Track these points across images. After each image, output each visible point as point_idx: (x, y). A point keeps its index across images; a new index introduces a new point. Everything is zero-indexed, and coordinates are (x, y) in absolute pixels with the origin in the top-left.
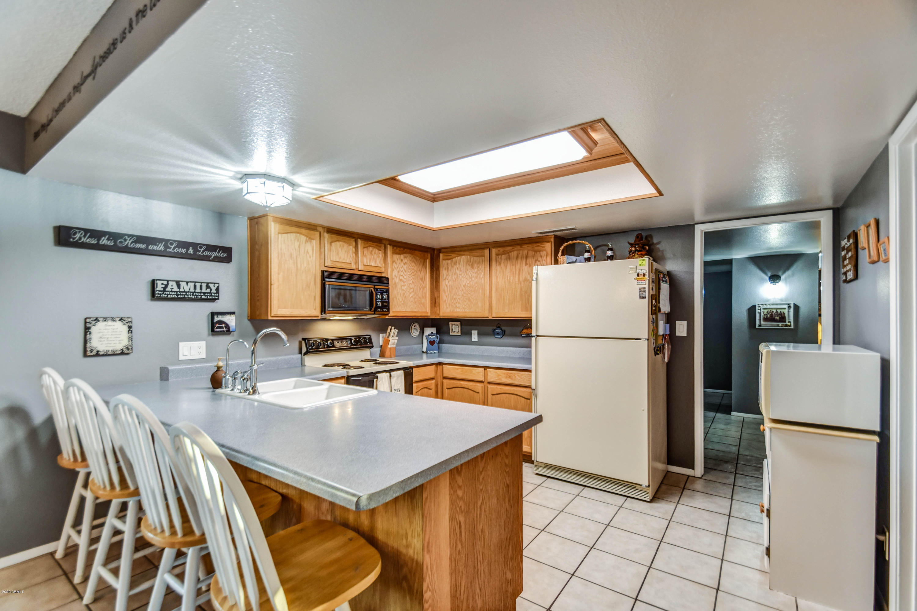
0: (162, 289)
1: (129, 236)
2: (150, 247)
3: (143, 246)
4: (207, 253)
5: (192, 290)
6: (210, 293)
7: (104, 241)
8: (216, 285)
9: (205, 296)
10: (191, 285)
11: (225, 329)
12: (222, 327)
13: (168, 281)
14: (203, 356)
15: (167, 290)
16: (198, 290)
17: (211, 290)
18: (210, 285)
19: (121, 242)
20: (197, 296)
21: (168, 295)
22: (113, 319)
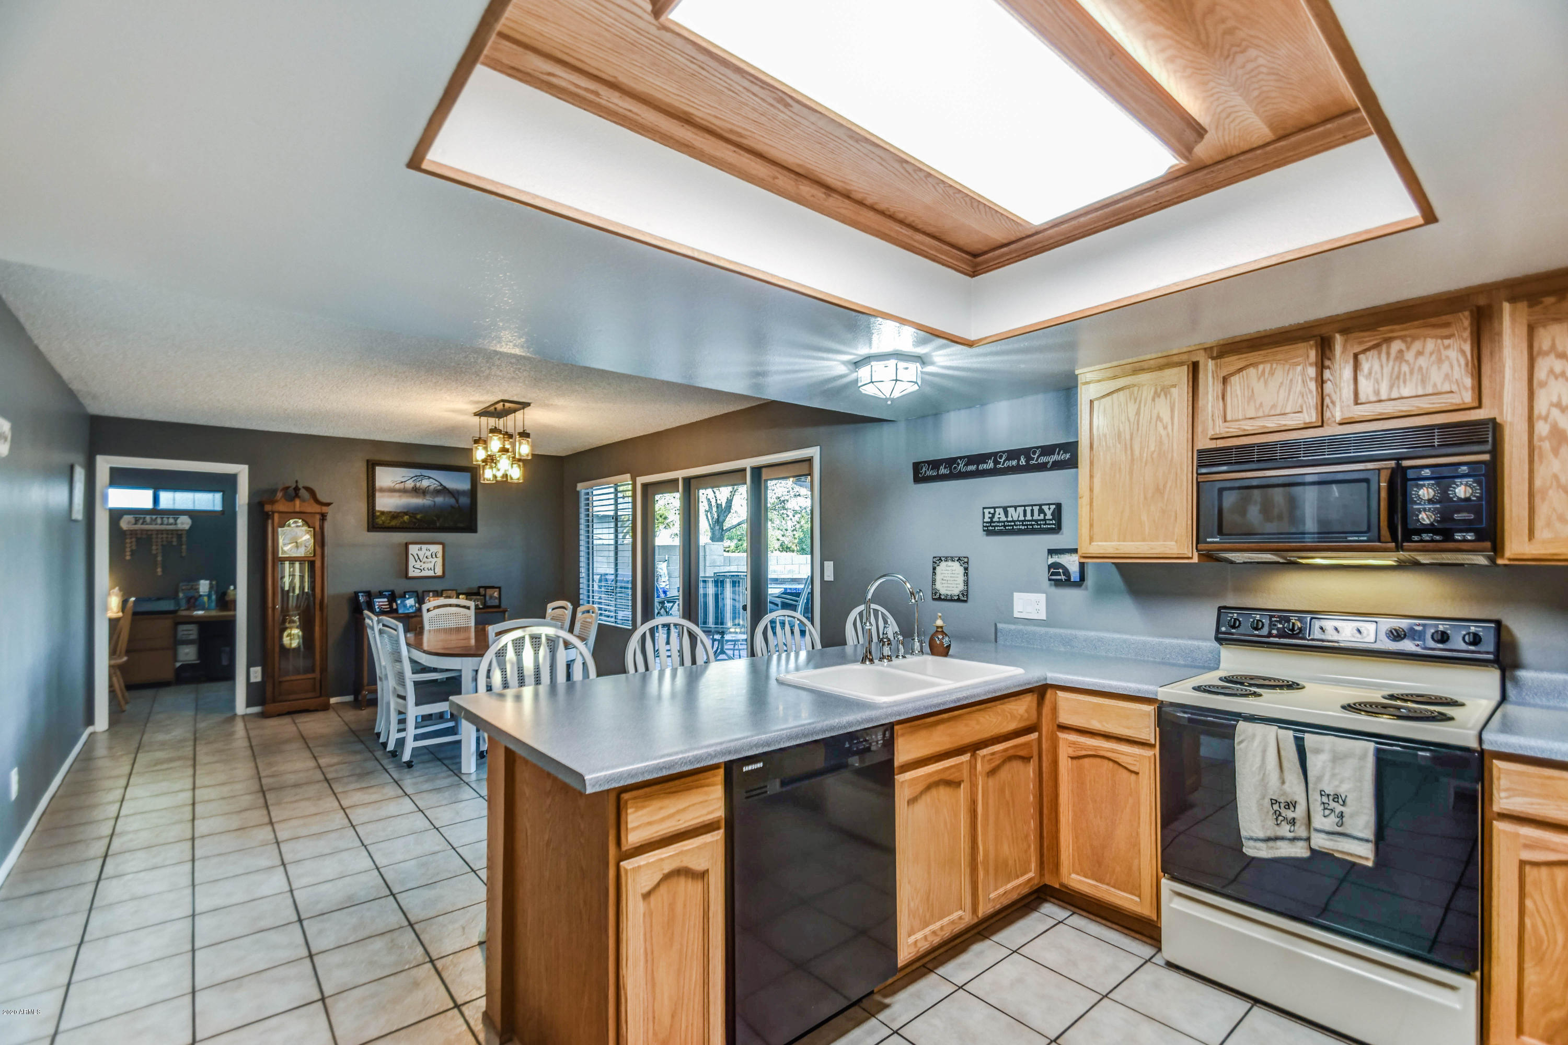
0: (989, 520)
1: (961, 458)
2: (981, 467)
3: (972, 468)
4: (1043, 459)
5: (1022, 518)
6: (1045, 520)
7: (943, 471)
8: (1053, 507)
9: (1038, 525)
10: (1020, 510)
11: (1063, 577)
12: (1058, 574)
13: (994, 508)
14: (1043, 616)
15: (994, 520)
16: (1029, 517)
17: (1045, 515)
18: (1043, 507)
19: (955, 468)
20: (1027, 525)
21: (995, 526)
22: (952, 559)
